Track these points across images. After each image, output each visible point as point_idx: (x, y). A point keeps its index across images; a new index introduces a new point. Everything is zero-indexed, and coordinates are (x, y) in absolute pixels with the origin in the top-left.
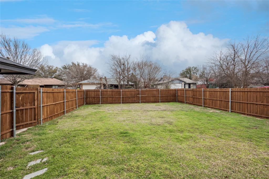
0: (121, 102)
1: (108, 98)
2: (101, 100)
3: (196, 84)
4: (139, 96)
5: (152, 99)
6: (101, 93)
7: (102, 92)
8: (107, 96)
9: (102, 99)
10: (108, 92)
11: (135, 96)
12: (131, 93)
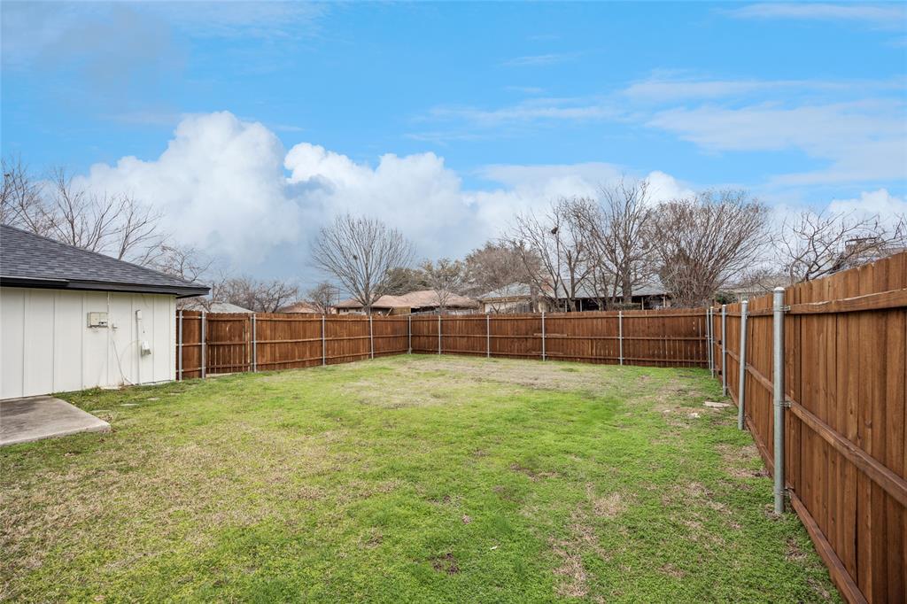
0: (489, 352)
1: (458, 338)
2: (442, 342)
4: (537, 335)
5: (589, 349)
6: (442, 325)
8: (456, 333)
11: (527, 334)
12: (517, 326)
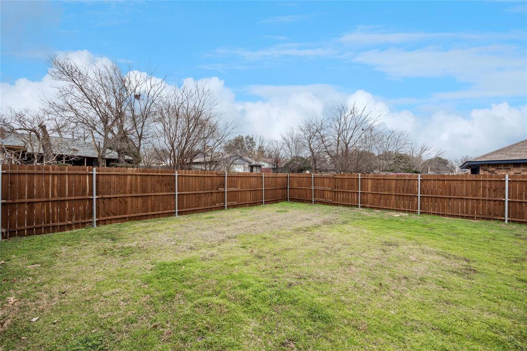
0: (177, 211)
1: (129, 200)
2: (98, 208)
3: (260, 166)
4: (221, 189)
5: (249, 197)
6: (97, 182)
7: (100, 177)
8: (125, 192)
9: (101, 205)
10: (129, 178)
11: (213, 189)
12: (204, 183)
